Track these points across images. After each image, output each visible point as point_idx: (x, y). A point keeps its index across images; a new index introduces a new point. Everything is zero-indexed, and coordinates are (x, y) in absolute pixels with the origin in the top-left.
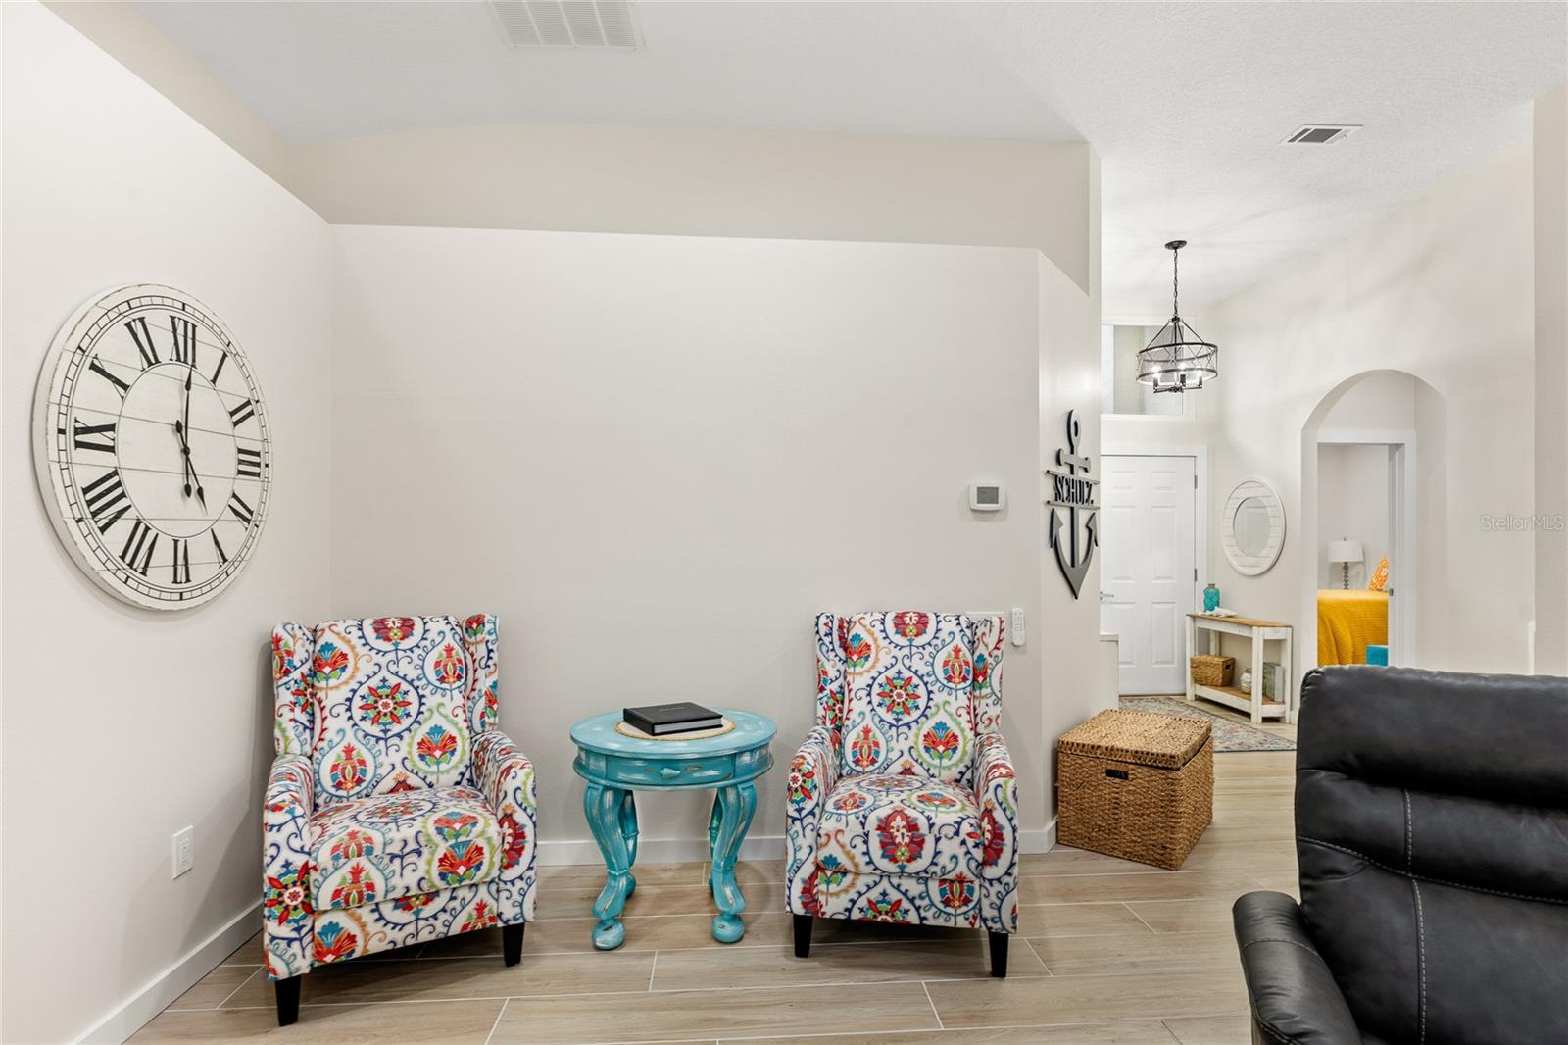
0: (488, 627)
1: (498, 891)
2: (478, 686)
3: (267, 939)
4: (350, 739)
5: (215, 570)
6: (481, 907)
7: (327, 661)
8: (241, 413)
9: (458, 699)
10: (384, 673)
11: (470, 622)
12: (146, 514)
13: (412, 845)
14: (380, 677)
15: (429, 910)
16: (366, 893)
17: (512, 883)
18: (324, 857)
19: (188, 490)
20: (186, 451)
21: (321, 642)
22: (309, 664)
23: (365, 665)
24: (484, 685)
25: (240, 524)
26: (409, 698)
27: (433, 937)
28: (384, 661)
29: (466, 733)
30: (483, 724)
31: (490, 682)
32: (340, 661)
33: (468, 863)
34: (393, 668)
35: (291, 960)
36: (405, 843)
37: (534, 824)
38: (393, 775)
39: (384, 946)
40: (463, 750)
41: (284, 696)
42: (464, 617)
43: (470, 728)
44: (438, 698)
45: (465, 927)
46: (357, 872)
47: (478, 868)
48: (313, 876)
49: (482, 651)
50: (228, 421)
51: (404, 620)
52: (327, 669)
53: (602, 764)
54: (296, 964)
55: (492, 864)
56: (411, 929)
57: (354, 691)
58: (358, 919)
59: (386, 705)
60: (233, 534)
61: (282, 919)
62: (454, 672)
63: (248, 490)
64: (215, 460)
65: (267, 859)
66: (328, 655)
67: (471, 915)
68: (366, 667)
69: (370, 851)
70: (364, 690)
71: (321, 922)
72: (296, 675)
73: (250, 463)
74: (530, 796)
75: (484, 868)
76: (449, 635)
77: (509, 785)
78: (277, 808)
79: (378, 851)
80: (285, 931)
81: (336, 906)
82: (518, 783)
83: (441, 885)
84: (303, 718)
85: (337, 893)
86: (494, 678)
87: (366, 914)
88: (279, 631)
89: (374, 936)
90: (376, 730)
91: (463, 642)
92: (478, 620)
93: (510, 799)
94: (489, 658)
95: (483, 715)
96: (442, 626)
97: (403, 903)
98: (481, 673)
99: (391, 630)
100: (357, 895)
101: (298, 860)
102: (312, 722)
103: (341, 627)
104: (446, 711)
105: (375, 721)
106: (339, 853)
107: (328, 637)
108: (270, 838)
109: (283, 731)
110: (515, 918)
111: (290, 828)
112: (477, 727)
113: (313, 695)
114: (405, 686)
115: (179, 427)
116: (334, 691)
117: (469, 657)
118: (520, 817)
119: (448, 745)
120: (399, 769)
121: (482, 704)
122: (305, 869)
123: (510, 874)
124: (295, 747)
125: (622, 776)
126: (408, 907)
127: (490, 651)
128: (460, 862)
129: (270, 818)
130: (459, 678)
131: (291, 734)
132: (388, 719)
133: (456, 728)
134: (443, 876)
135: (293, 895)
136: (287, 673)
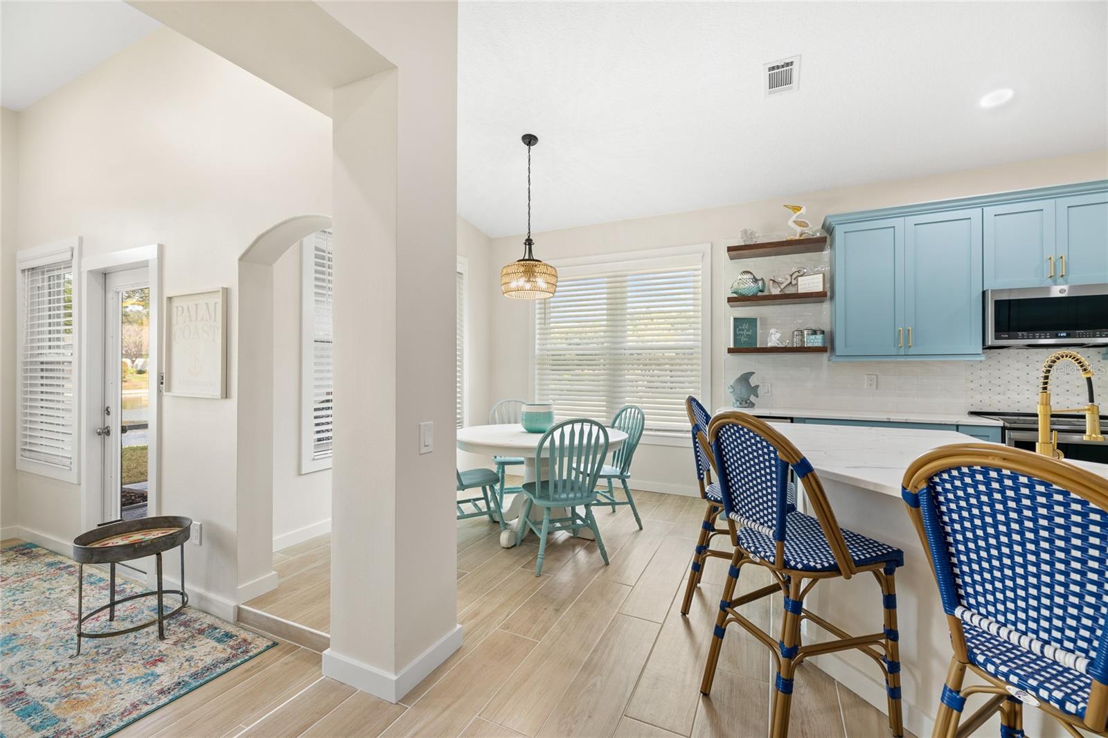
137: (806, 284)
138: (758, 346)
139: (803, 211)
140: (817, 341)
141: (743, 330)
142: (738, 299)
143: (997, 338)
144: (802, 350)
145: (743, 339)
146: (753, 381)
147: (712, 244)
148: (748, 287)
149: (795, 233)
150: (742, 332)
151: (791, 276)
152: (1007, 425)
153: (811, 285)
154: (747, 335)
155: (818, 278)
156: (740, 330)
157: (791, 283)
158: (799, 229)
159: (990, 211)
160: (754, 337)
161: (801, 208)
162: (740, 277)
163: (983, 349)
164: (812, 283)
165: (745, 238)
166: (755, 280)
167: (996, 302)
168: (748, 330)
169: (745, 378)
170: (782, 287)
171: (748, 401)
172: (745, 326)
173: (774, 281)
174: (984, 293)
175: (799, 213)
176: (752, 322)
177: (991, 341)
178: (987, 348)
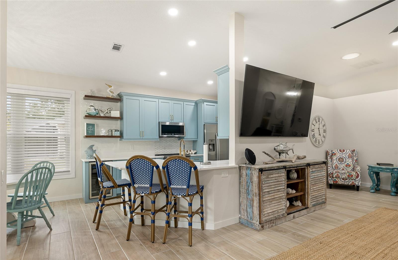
0: (356, 151)
1: (355, 181)
2: (354, 159)
3: (328, 179)
4: (336, 163)
5: (322, 143)
6: (353, 182)
7: (333, 154)
8: (324, 126)
9: (351, 160)
10: (341, 156)
11: (353, 151)
12: (316, 137)
13: (344, 173)
14: (340, 156)
15: (346, 181)
16: (339, 177)
17: (357, 180)
18: (334, 172)
19: (319, 135)
20: (319, 131)
21: (333, 152)
22: (331, 154)
23: (339, 155)
24: (355, 159)
25: (324, 138)
26: (344, 159)
27: (347, 184)
28: (341, 155)
29: (352, 165)
30: (355, 164)
31: (356, 158)
32: (335, 154)
33: (351, 176)
34: (342, 156)
35: (331, 182)
36: (343, 173)
37: (361, 174)
38: (342, 168)
39: (341, 183)
40: (352, 167)
41: (329, 158)
42: (352, 150)
43: (353, 164)
44: (348, 160)
45: (351, 184)
46: (338, 174)
47: (352, 177)
48: (333, 174)
49: (355, 154)
50: (322, 127)
51: (343, 150)
52: (334, 155)
53: (371, 168)
54: (332, 182)
55: (354, 177)
56: (344, 182)
57: (337, 158)
58: (338, 179)
59: (341, 160)
60: (323, 139)
61: (330, 177)
62: (350, 157)
63: (324, 134)
64: (322, 131)
65: (328, 171)
66: (334, 153)
67: (352, 183)
68: (338, 155)
69: (339, 173)
70: (338, 158)
71: (334, 179)
72: (330, 155)
73: (325, 131)
74: (360, 171)
75: (353, 177)
76: (350, 152)
77: (357, 169)
78: (329, 166)
79: (340, 173)
80: (330, 179)
81: (336, 178)
82: (358, 169)
83: (348, 178)
84: (331, 160)
85: (336, 176)
86: (357, 158)
87: (339, 179)
88: (328, 150)
89: (340, 182)
90: (340, 163)
91: (352, 153)
92: (354, 150)
93: (357, 170)
94: (356, 155)
95: (355, 163)
96: (349, 151)
97: (343, 179)
98: (355, 157)
99: (342, 151)
100: (338, 177)
101: (332, 172)
102: (332, 161)
103: (335, 150)
104: (349, 161)
105: (339, 162)
106: (336, 172)
107: (333, 151)
108: (329, 169)
109: (329, 161)
110: (358, 185)
111: (331, 169)
112: (354, 164)
113: (332, 158)
114: (343, 158)
115: (319, 129)
116: (334, 158)
117: (353, 156)
118: (358, 173)
119: (350, 166)
120: (343, 167)
121: (355, 161)
122: (332, 173)
123: (357, 179)
124: (330, 163)
125: (373, 170)
126: (344, 180)
127: (356, 154)
128: (350, 176)
129: (329, 167)
130: (351, 158)
131: (330, 162)
132: (341, 162)
133: (351, 164)
134: (348, 177)
135: (331, 175)
136: (329, 155)
137: (114, 114)
138: (95, 135)
139: (112, 88)
140: (118, 134)
141: (90, 128)
142: (89, 116)
143: (162, 135)
144: (112, 137)
145: (90, 132)
146: (94, 148)
147: (75, 92)
148: (93, 112)
149: (110, 95)
150: (89, 129)
151: (107, 110)
152: (165, 157)
153: (115, 114)
154: (91, 130)
155: (118, 112)
156: (88, 128)
157: (107, 112)
158: (111, 94)
159: (160, 100)
160: (93, 131)
161: (112, 87)
162: (89, 108)
163: (159, 137)
164: (116, 114)
165: (91, 93)
166: (95, 110)
167: (162, 125)
168: (92, 129)
169: (91, 147)
170: (104, 113)
171: (93, 156)
172: (90, 127)
173: (101, 111)
174: (159, 122)
175: (111, 88)
176: (93, 125)
177: (161, 135)
178: (160, 137)
